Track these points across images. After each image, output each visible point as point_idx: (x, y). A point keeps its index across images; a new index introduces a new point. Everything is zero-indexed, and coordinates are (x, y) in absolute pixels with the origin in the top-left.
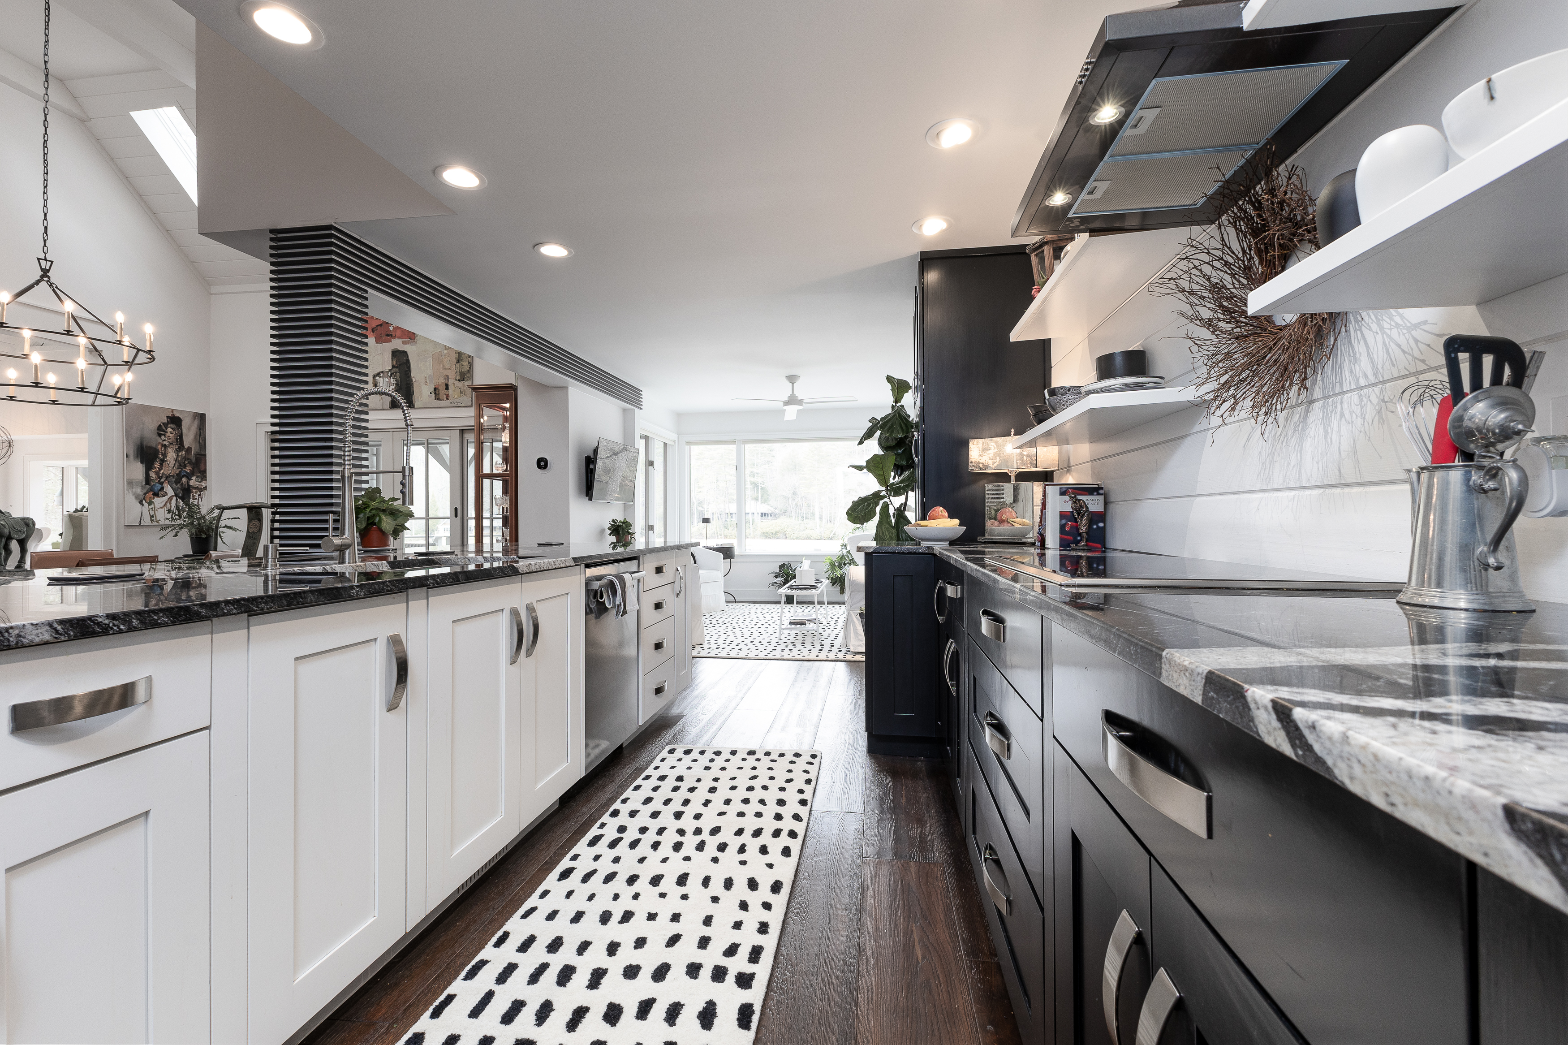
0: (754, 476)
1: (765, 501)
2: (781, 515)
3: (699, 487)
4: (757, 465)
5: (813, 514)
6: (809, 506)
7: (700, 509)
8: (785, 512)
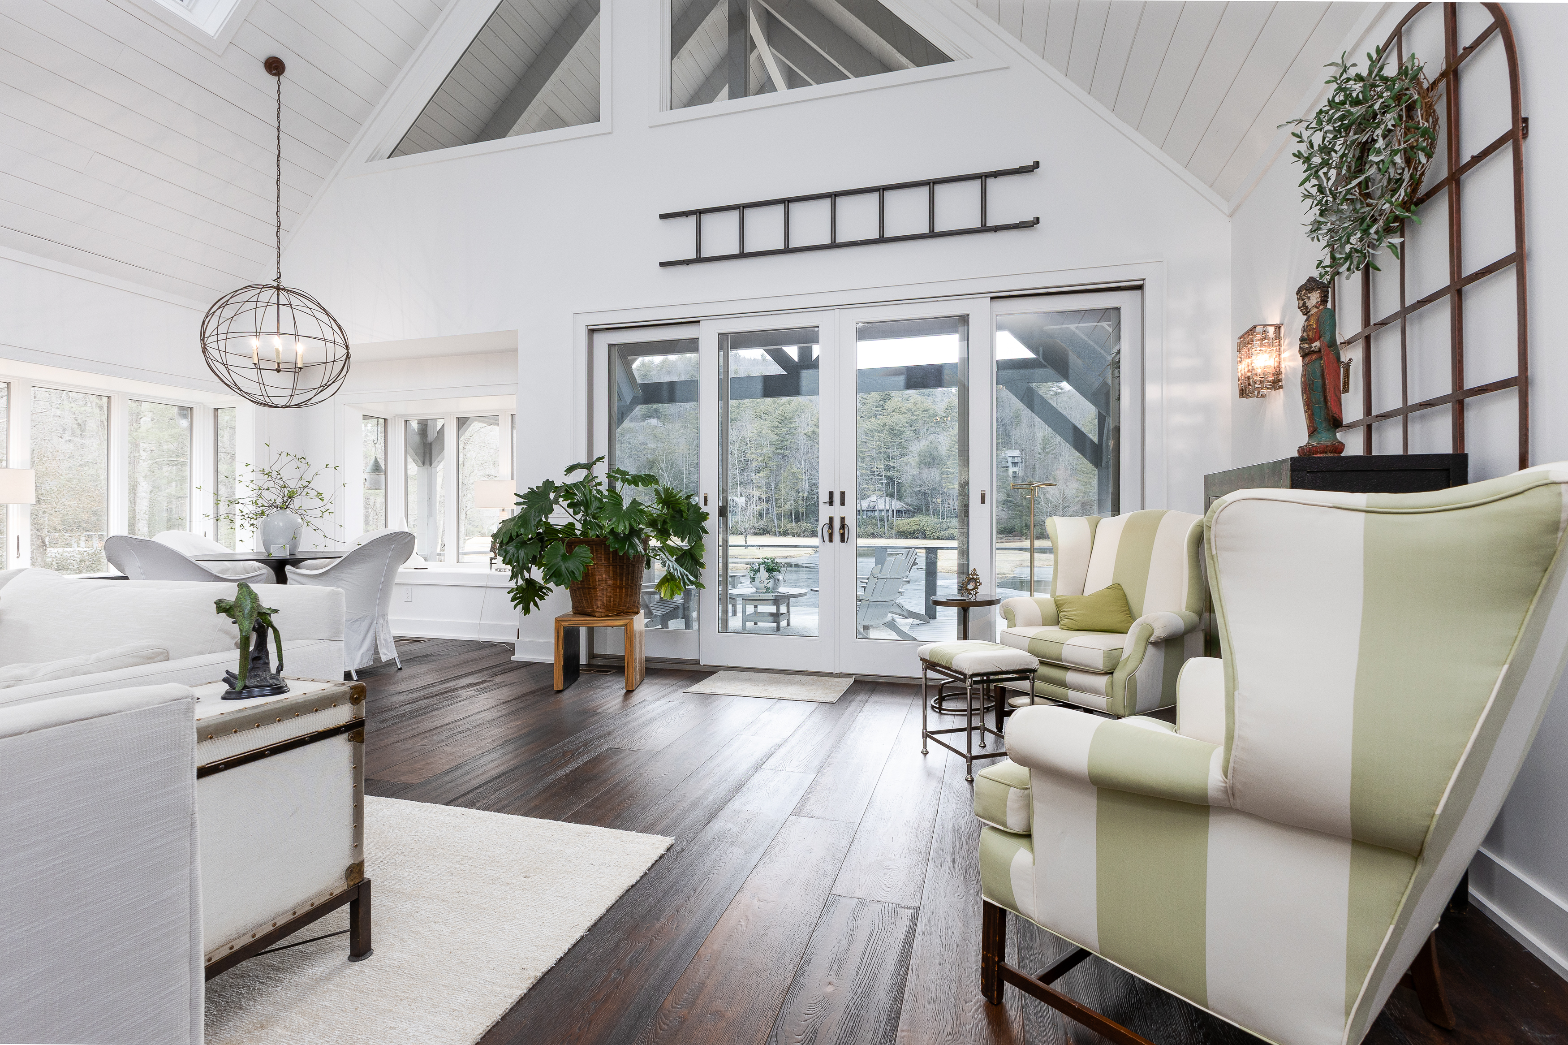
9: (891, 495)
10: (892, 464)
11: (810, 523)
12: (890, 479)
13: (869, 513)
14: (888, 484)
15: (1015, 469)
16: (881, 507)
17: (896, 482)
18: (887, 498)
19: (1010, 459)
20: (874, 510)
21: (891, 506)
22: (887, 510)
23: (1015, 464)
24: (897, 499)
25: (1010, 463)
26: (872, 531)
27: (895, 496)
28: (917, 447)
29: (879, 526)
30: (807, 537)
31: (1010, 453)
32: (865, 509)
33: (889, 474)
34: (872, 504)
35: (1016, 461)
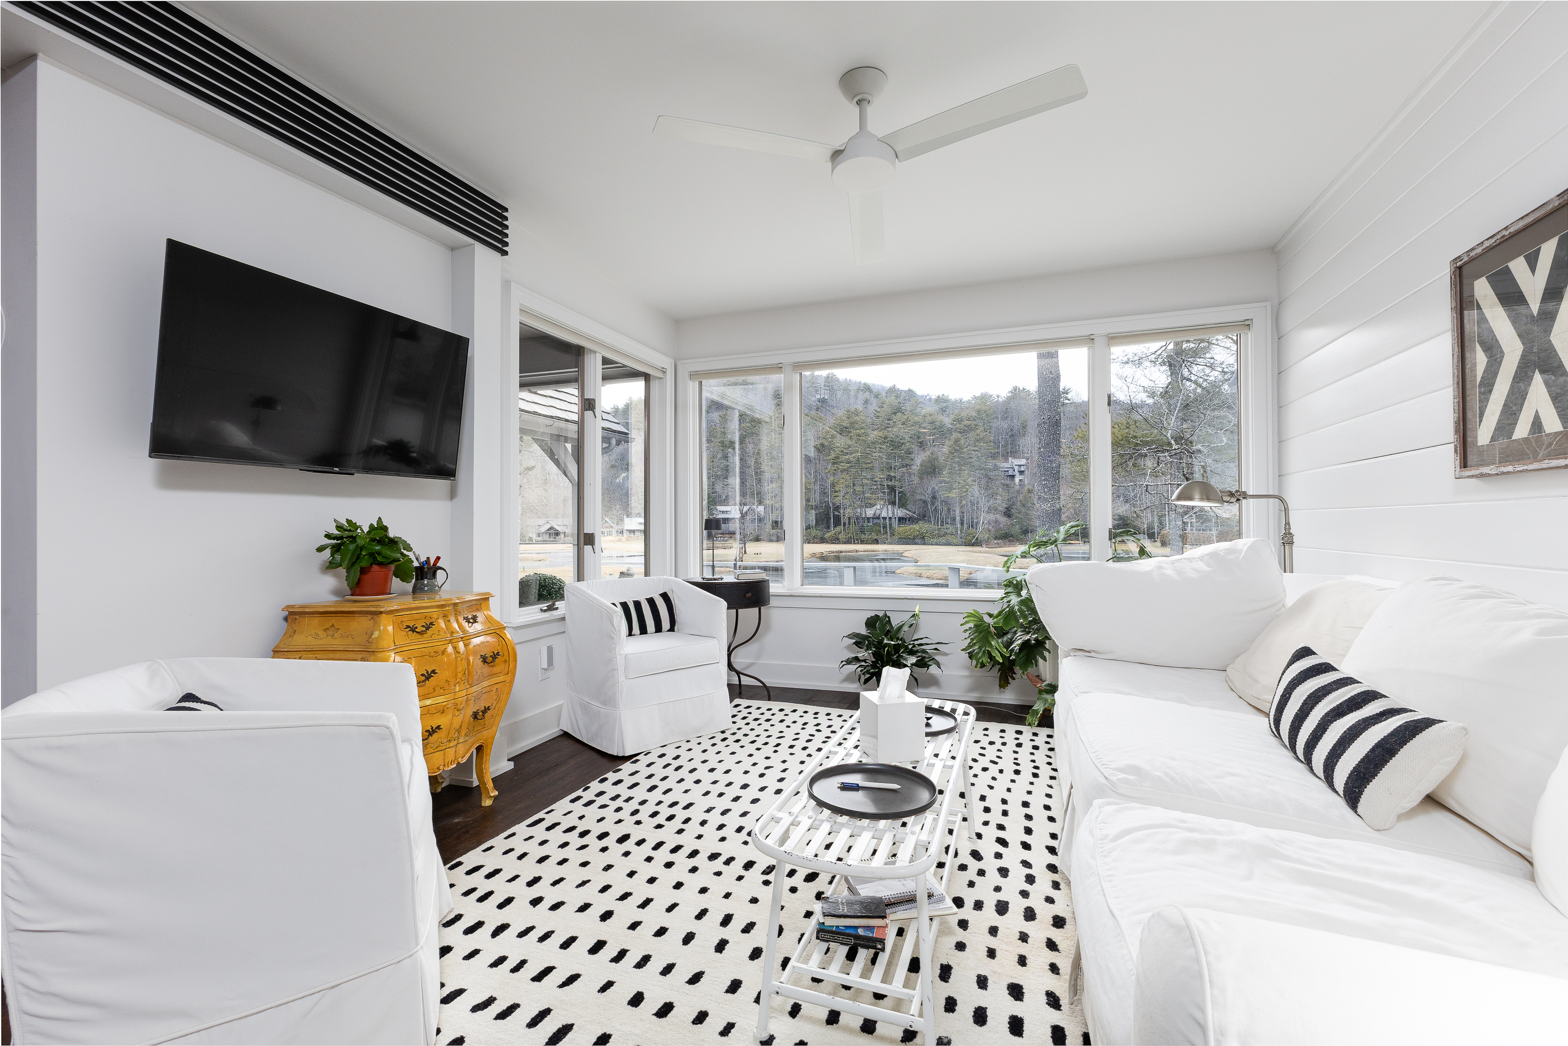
0: (891, 480)
1: (902, 505)
2: (920, 520)
3: (836, 492)
4: (895, 469)
5: (954, 519)
6: (949, 510)
7: (836, 513)
8: (924, 516)
9: (893, 503)
10: (893, 474)
11: (819, 530)
12: (892, 489)
13: (875, 521)
14: (889, 494)
15: (1021, 477)
16: (884, 514)
17: (897, 491)
18: (890, 507)
19: (1016, 468)
20: (878, 518)
21: (893, 514)
22: (890, 518)
23: (1021, 472)
24: (899, 507)
25: (1016, 471)
26: (876, 537)
27: (897, 504)
28: (919, 458)
29: (882, 532)
30: (816, 543)
31: (1017, 462)
32: (871, 516)
33: (890, 483)
34: (878, 512)
35: (1022, 469)
